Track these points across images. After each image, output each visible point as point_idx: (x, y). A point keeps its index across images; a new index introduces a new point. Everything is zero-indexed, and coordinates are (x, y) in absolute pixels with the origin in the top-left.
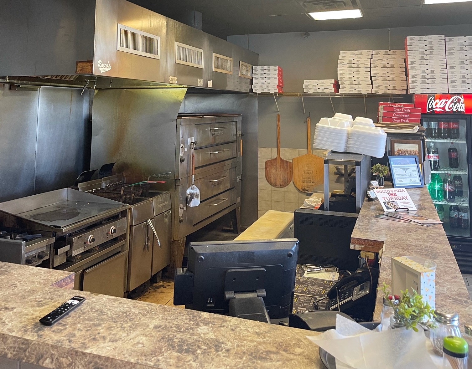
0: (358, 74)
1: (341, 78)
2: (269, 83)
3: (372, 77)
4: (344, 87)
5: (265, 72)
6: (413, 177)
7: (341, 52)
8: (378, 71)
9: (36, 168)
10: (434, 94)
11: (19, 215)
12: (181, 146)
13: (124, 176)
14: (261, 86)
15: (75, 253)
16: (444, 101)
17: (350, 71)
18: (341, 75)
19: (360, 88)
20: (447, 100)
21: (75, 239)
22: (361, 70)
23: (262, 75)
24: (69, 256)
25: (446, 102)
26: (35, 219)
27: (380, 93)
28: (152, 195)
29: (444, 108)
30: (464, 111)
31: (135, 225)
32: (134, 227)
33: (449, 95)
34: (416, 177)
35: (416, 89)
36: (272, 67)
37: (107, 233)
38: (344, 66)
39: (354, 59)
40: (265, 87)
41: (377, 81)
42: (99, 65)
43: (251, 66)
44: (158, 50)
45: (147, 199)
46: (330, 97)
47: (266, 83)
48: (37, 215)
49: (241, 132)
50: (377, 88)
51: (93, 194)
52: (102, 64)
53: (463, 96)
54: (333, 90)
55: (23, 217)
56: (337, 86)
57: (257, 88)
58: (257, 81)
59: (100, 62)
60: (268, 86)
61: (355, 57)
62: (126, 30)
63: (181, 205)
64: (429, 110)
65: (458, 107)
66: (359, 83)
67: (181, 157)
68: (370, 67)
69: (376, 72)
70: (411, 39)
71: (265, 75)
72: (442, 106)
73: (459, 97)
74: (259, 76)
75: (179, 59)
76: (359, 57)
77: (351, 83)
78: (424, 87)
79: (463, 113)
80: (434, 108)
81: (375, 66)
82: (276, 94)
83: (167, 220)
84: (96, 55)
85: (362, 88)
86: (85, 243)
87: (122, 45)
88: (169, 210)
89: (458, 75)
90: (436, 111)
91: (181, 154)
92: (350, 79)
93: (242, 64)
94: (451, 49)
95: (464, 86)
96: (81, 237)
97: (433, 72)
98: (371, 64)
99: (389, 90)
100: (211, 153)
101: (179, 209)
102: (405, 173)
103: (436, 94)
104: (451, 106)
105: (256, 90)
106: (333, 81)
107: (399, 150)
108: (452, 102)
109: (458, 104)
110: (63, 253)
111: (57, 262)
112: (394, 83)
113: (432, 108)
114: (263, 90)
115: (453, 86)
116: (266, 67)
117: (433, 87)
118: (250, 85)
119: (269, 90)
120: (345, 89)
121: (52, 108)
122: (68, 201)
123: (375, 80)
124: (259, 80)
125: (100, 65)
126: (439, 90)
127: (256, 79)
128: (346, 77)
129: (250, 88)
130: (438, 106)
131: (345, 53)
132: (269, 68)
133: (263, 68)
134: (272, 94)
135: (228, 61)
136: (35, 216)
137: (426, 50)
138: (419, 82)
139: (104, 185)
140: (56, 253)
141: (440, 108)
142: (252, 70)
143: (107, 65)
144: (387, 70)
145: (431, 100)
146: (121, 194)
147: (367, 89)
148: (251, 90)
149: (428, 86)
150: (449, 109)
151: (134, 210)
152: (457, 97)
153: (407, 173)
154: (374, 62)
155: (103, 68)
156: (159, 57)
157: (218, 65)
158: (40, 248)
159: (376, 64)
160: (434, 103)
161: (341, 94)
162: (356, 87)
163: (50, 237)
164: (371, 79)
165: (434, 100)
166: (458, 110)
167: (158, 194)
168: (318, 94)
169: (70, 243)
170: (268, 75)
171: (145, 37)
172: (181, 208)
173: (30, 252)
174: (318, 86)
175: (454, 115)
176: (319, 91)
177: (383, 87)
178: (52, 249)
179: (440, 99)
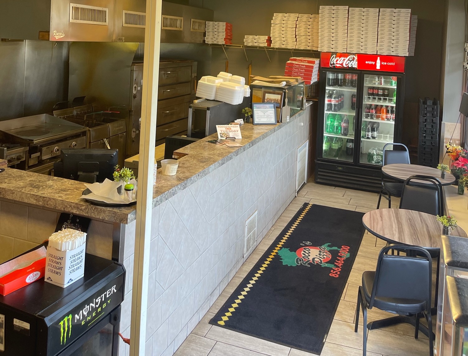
0: (286, 33)
1: (273, 36)
2: (218, 36)
3: (297, 36)
4: (275, 43)
5: (216, 27)
6: (269, 118)
7: (275, 14)
8: (302, 31)
9: (25, 98)
10: (336, 53)
11: (6, 132)
12: (134, 86)
13: (93, 106)
14: (212, 39)
15: (44, 158)
16: (343, 58)
17: (280, 29)
18: (274, 32)
19: (287, 44)
20: (345, 58)
21: (44, 149)
22: (288, 29)
23: (213, 29)
24: (40, 159)
25: (344, 60)
26: (18, 135)
27: (302, 48)
28: (111, 121)
29: (342, 64)
30: (357, 67)
31: (93, 142)
32: (92, 143)
33: (347, 54)
34: (272, 118)
35: (323, 48)
36: (221, 23)
37: (70, 147)
38: (276, 25)
39: (284, 21)
40: (215, 39)
41: (300, 39)
42: (54, 34)
43: (204, 21)
44: (106, 19)
45: (104, 124)
46: (265, 49)
47: (216, 36)
48: (20, 132)
49: (196, 74)
50: (300, 44)
51: (65, 119)
52: (57, 33)
53: (357, 55)
54: (266, 45)
55: (10, 133)
56: (269, 41)
57: (209, 40)
58: (209, 34)
59: (55, 32)
60: (217, 39)
61: (285, 19)
62: (77, 7)
63: (134, 130)
64: (331, 65)
65: (352, 64)
66: (287, 40)
67: (134, 94)
68: (296, 28)
69: (300, 32)
70: (323, 8)
71: (216, 30)
72: (341, 63)
73: (354, 56)
74: (210, 30)
75: (126, 23)
76: (288, 18)
77: (280, 40)
78: (329, 47)
79: (356, 69)
80: (335, 64)
81: (300, 27)
82: (223, 45)
83: (122, 140)
84: (52, 27)
85: (289, 44)
86: (52, 152)
87: (73, 18)
88: (124, 132)
89: (355, 39)
90: (337, 66)
91: (134, 92)
92: (280, 36)
93: (193, 21)
94: (353, 18)
95: (359, 48)
96: (49, 148)
97: (337, 35)
98: (296, 25)
99: (308, 46)
100: (164, 91)
101: (132, 132)
102: (264, 115)
103: (337, 53)
104: (347, 63)
105: (208, 42)
106: (267, 37)
107: (268, 98)
108: (349, 60)
109: (353, 61)
110: (36, 157)
111: (31, 163)
112: (313, 42)
113: (334, 64)
114: (213, 42)
115: (351, 48)
116: (216, 23)
117: (336, 47)
118: (204, 37)
119: (218, 42)
120: (276, 45)
121: (37, 53)
122: (46, 123)
123: (299, 38)
124: (211, 34)
125: (56, 34)
126: (340, 50)
127: (209, 32)
128: (277, 34)
129: (203, 39)
130: (338, 62)
131: (277, 15)
132: (219, 23)
133: (214, 23)
134: (220, 45)
135: (178, 20)
136: (17, 133)
137: (333, 18)
138: (326, 42)
139: (75, 113)
140: (30, 157)
141: (339, 64)
142: (206, 24)
143: (61, 33)
144: (309, 30)
145: (333, 57)
146: (85, 120)
147: (292, 45)
148: (204, 41)
149: (332, 46)
150: (346, 65)
151: (92, 132)
152: (352, 56)
153: (265, 114)
154: (299, 24)
155: (58, 35)
156: (107, 23)
157: (167, 24)
158: (18, 153)
159: (300, 25)
160: (335, 60)
161: (273, 48)
162: (284, 43)
163: (26, 146)
164: (296, 37)
165: (335, 57)
166: (352, 66)
167: (117, 120)
168: (256, 47)
169: (41, 151)
170: (218, 30)
171: (94, 10)
172: (133, 132)
173: (11, 155)
174: (255, 41)
175: (350, 70)
176: (256, 45)
177: (303, 44)
178: (27, 154)
179: (340, 58)
